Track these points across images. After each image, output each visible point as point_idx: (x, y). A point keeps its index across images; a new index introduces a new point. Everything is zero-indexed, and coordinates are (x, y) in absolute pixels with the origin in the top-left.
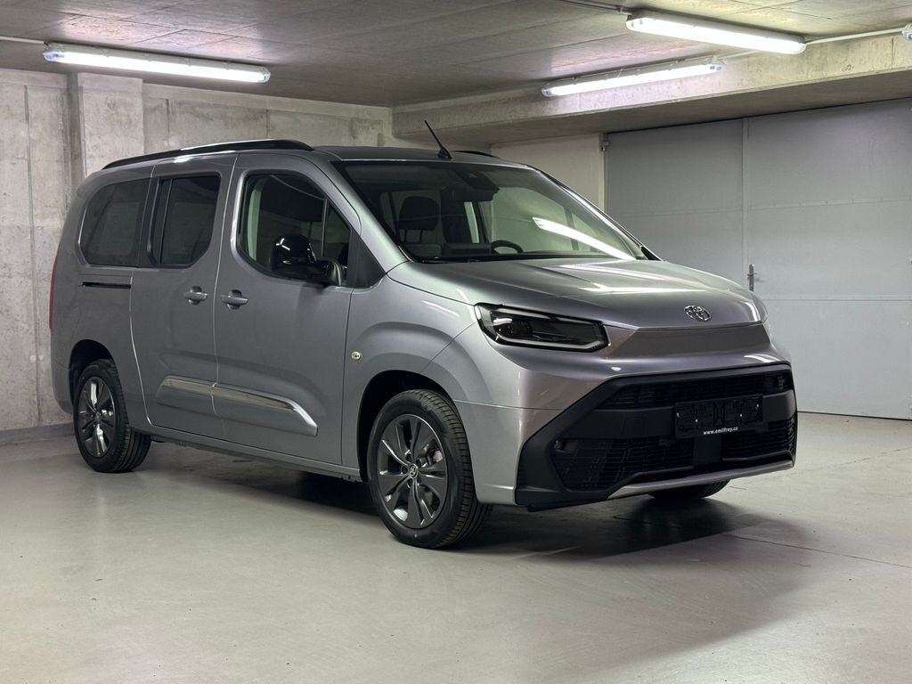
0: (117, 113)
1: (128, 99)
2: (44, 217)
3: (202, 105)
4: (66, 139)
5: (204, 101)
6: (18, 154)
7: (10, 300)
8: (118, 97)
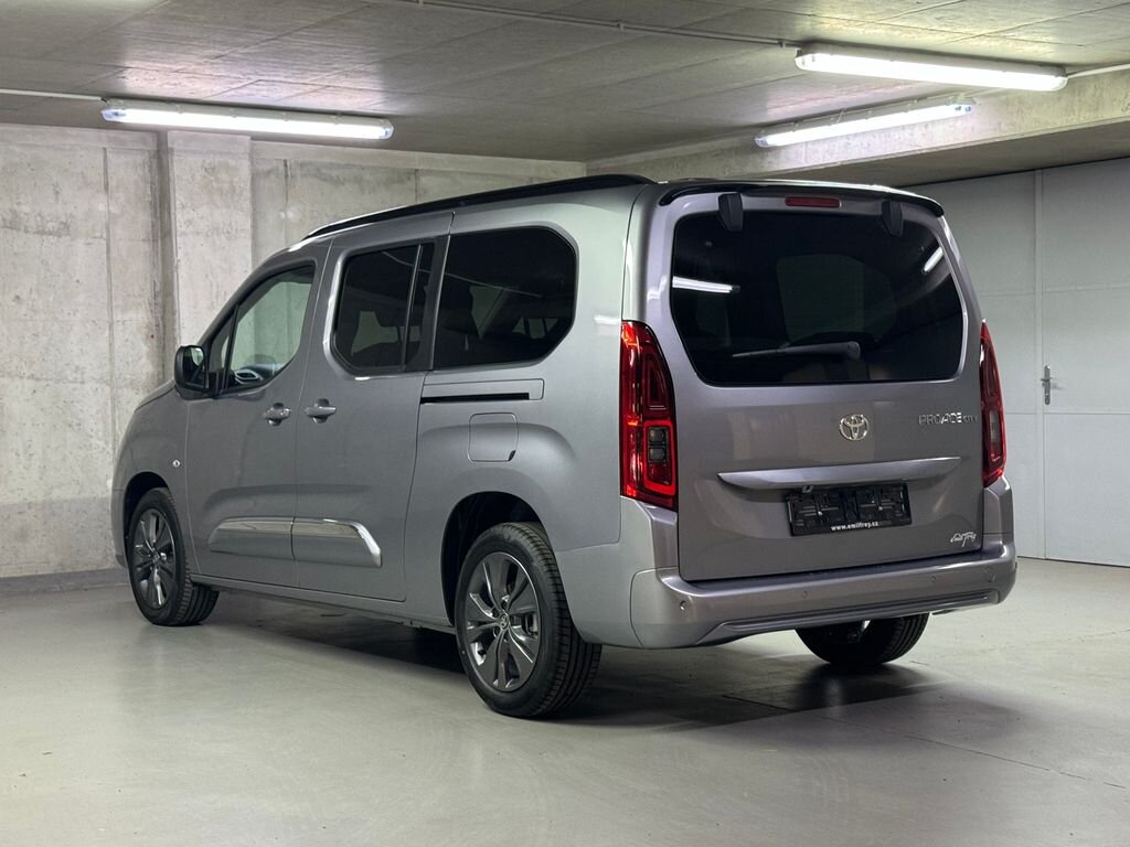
0: (217, 180)
1: (232, 162)
2: (125, 309)
3: (331, 166)
4: (156, 212)
5: (334, 161)
6: (94, 231)
7: (81, 411)
8: (218, 159)
